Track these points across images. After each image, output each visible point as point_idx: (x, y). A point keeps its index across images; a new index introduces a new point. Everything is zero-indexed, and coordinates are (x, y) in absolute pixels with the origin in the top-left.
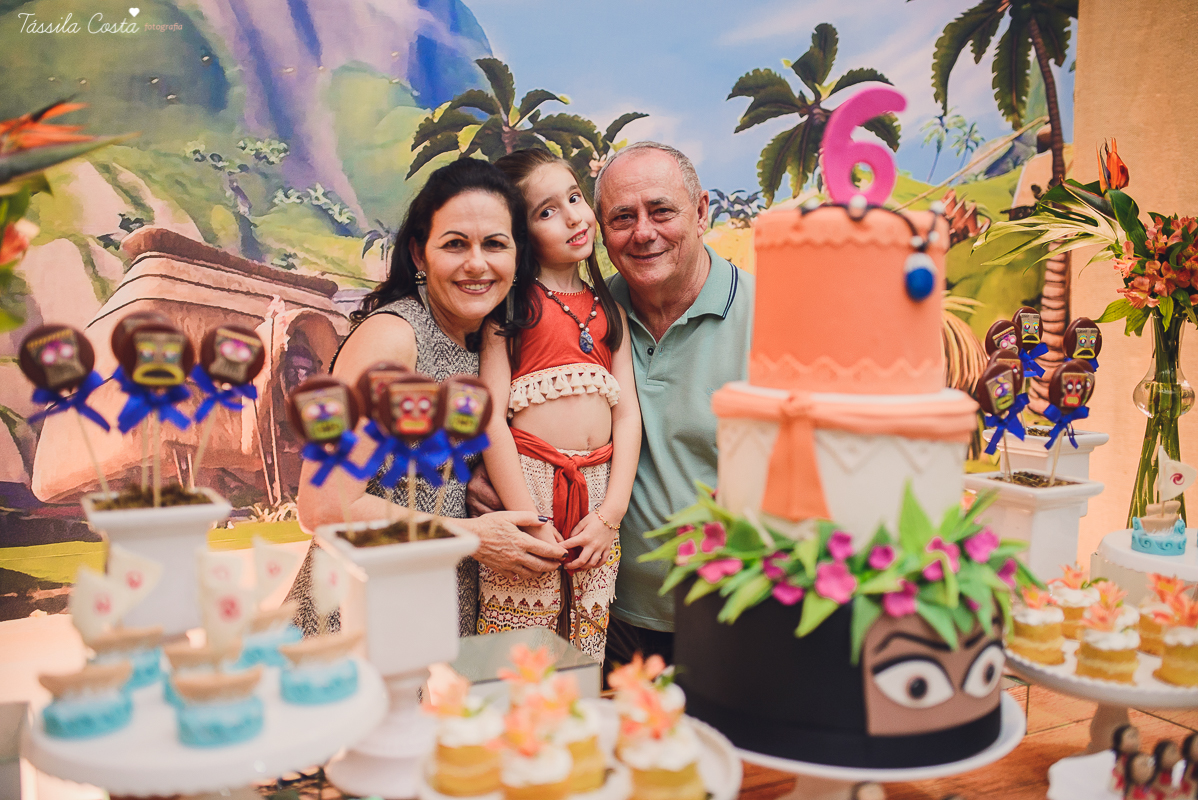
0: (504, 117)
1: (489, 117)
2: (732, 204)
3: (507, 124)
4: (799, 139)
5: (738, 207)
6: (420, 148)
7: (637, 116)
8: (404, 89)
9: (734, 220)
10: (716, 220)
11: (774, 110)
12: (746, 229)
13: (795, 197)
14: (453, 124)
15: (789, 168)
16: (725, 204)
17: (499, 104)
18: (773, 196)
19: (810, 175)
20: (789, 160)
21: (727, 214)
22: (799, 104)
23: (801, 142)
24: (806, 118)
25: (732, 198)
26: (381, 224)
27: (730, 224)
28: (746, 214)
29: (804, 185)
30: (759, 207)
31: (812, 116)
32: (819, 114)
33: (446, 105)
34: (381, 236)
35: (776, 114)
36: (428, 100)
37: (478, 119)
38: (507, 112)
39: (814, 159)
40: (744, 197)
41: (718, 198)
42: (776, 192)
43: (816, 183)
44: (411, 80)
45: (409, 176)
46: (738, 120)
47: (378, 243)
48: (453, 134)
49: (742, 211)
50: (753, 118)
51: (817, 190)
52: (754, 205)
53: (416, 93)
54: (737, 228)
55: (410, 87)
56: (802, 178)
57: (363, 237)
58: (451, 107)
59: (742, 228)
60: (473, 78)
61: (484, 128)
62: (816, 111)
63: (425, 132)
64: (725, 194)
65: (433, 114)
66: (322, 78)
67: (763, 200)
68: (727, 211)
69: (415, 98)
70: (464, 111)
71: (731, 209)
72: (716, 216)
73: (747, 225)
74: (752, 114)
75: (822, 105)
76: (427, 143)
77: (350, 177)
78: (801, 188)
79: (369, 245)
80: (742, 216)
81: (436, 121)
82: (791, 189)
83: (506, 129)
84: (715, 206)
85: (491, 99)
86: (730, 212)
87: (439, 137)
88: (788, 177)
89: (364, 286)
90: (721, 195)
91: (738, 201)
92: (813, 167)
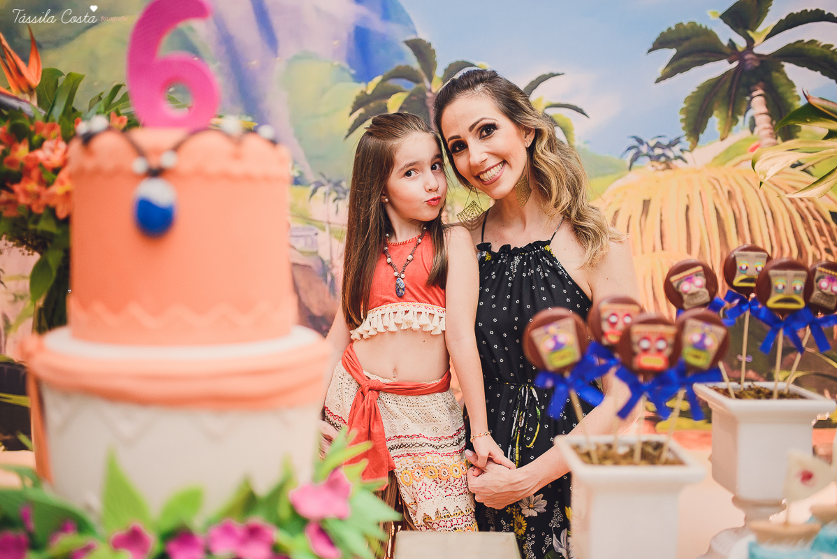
0: (427, 84)
1: (414, 86)
2: (652, 149)
3: (430, 91)
4: (727, 85)
5: (658, 151)
6: (356, 114)
7: (552, 75)
8: (343, 69)
9: (655, 163)
10: (635, 164)
11: (698, 59)
12: (668, 172)
13: (722, 139)
14: (384, 93)
15: (716, 112)
16: (644, 149)
17: (422, 74)
18: (697, 139)
19: (741, 118)
20: (716, 105)
21: (647, 159)
22: (729, 51)
23: (731, 88)
24: (735, 64)
25: (652, 143)
26: (324, 176)
27: (650, 168)
28: (668, 158)
29: (734, 128)
30: (681, 150)
31: (743, 62)
32: (752, 59)
33: (378, 79)
34: (322, 185)
35: (701, 63)
36: (364, 76)
37: (404, 88)
38: (430, 79)
39: (745, 103)
40: (665, 142)
41: (636, 143)
42: (701, 136)
43: (747, 125)
44: (350, 62)
45: (347, 137)
46: (660, 70)
47: (321, 190)
48: (383, 102)
49: (663, 155)
50: (676, 68)
51: (748, 132)
52: (676, 149)
53: (353, 72)
54: (657, 170)
55: (346, 66)
56: (732, 120)
57: (309, 185)
58: (383, 81)
59: (663, 170)
60: (401, 55)
61: (411, 95)
62: (748, 56)
63: (361, 102)
64: (645, 139)
65: (367, 87)
66: (279, 66)
67: (686, 143)
68: (647, 155)
69: (353, 76)
70: (393, 83)
71: (651, 153)
72: (634, 159)
73: (668, 167)
74: (675, 65)
75: (756, 50)
76: (361, 111)
77: (300, 140)
78: (730, 130)
79: (314, 191)
80: (663, 159)
81: (369, 92)
82: (719, 133)
83: (429, 95)
84: (633, 152)
85: (417, 71)
86: (650, 157)
87: (372, 105)
88: (715, 122)
89: (309, 224)
90: (640, 141)
91: (658, 145)
92: (744, 110)
